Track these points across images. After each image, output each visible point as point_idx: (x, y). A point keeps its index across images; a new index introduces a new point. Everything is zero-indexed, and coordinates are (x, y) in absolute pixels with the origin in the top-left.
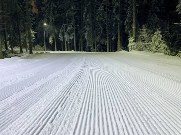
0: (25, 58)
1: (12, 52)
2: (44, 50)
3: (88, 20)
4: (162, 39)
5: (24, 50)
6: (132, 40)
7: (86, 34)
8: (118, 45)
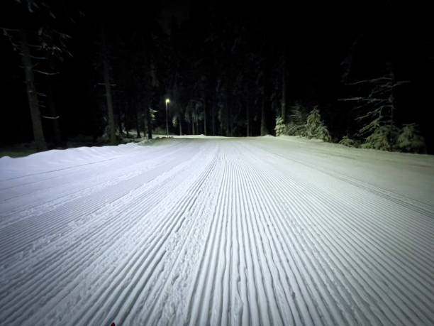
0: (143, 145)
1: (128, 136)
2: (166, 134)
3: (222, 94)
4: (321, 120)
5: (142, 134)
6: (281, 121)
7: (220, 112)
8: (262, 128)
